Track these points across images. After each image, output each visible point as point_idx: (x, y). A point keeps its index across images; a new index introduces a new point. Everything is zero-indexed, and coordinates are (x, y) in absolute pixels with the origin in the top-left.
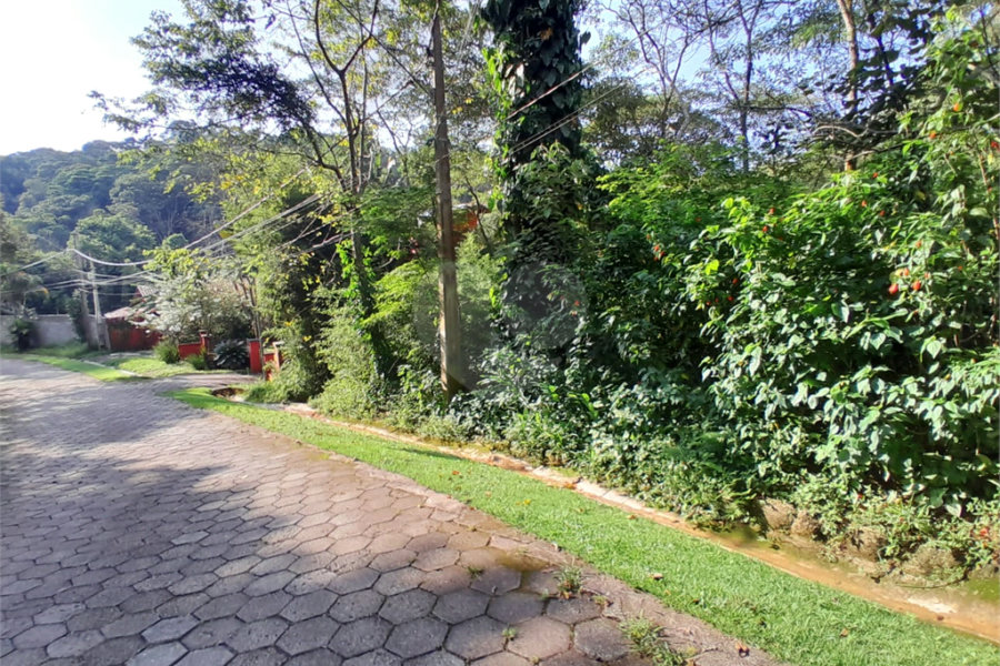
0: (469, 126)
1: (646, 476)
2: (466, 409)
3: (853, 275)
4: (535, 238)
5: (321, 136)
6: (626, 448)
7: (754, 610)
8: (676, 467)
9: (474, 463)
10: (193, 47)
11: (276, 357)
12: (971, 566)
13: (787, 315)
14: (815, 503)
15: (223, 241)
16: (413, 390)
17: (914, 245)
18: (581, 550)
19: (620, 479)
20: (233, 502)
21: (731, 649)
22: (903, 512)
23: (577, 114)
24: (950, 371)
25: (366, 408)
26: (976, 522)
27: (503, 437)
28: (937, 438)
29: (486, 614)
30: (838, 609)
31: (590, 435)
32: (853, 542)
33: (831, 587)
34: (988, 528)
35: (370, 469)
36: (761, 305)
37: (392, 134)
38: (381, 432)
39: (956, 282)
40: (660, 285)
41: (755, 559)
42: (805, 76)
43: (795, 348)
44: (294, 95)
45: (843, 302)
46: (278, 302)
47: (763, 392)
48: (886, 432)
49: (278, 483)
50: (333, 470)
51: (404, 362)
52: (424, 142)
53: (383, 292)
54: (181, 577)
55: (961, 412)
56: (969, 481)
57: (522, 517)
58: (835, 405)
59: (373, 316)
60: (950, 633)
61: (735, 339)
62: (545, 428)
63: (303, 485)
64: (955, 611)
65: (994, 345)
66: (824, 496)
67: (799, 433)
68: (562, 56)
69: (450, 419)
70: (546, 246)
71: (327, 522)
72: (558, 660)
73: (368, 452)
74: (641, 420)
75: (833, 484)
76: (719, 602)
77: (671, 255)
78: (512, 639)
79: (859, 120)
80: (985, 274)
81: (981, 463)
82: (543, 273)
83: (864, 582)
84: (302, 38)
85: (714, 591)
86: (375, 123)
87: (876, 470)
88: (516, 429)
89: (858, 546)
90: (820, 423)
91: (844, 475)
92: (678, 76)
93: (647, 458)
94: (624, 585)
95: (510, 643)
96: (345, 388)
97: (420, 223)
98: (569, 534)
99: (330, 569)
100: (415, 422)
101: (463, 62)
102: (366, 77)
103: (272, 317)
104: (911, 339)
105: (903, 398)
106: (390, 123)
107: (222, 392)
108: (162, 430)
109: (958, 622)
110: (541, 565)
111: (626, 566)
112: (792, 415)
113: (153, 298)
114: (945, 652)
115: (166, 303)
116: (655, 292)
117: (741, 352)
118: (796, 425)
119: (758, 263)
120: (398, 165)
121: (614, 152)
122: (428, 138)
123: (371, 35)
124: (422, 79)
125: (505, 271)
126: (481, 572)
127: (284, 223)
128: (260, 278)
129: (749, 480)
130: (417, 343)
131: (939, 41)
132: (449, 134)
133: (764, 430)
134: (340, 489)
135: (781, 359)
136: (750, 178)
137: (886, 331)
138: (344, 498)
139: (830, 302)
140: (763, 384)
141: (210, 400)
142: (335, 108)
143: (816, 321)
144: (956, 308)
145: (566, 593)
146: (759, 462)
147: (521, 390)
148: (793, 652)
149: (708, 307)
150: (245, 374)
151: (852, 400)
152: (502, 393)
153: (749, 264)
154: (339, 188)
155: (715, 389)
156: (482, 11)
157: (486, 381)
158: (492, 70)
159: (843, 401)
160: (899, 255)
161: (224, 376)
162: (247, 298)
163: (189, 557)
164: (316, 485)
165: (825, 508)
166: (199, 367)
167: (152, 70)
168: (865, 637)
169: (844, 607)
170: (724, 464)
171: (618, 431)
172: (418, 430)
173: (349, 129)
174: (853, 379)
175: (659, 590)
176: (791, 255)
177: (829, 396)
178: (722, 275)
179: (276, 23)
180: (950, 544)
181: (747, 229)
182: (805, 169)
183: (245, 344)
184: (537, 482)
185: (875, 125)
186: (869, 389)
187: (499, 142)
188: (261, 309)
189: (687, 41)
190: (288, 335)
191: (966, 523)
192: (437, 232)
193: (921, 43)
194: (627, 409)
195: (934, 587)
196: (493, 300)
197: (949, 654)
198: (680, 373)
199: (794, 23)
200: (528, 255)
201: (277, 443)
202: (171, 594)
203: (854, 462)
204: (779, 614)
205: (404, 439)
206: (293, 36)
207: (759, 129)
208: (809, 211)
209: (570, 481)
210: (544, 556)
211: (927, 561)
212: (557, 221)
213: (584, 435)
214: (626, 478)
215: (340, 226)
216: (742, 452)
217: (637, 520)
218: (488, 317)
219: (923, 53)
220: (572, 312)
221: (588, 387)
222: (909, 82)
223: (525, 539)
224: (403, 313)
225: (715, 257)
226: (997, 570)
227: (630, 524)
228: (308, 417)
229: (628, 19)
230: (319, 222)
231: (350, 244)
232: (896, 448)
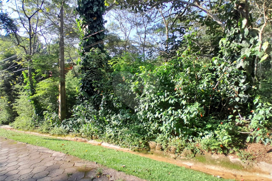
0: (71, 39)
1: (121, 139)
2: (67, 124)
3: (167, 86)
4: (90, 73)
5: (20, 37)
6: (115, 132)
7: (148, 171)
8: (128, 136)
9: (69, 141)
12: (196, 153)
13: (154, 95)
14: (161, 141)
17: (179, 79)
18: (103, 162)
19: (114, 141)
22: (180, 141)
23: (103, 41)
24: (187, 108)
25: (31, 126)
26: (195, 143)
27: (79, 132)
28: (185, 123)
30: (167, 167)
31: (106, 129)
33: (165, 162)
34: (198, 144)
35: (32, 146)
36: (148, 93)
37: (45, 39)
38: (36, 133)
39: (188, 88)
40: (124, 88)
41: (148, 157)
43: (155, 103)
45: (165, 92)
47: (149, 115)
48: (175, 122)
50: (18, 147)
51: (46, 110)
53: (39, 87)
55: (190, 117)
56: (193, 133)
57: (85, 155)
58: (164, 117)
59: (35, 95)
60: (193, 170)
61: (142, 101)
62: (92, 128)
63: (7, 153)
64: (193, 165)
65: (196, 102)
66: (162, 139)
67: (157, 124)
68: (99, 25)
69: (62, 127)
70: (94, 76)
71: (17, 165)
73: (32, 140)
74: (119, 124)
75: (164, 136)
76: (140, 170)
77: (127, 80)
79: (168, 52)
80: (194, 86)
81: (195, 129)
82: (93, 83)
83: (172, 160)
85: (138, 168)
86: (40, 35)
87: (173, 132)
88: (83, 129)
89: (170, 151)
90: (161, 121)
91: (167, 134)
92: (129, 36)
93: (121, 134)
94: (115, 170)
97: (53, 66)
98: (99, 158)
99: (19, 180)
100: (49, 129)
101: (70, 21)
102: (38, 20)
104: (179, 101)
105: (178, 114)
109: (194, 168)
110: (91, 169)
112: (155, 120)
114: (193, 175)
117: (144, 105)
118: (156, 122)
119: (147, 83)
120: (46, 48)
121: (113, 53)
122: (57, 41)
123: (40, 9)
124: (56, 24)
125: (81, 82)
126: (71, 174)
127: (3, 63)
129: (146, 137)
130: (51, 104)
131: (187, 34)
132: (64, 41)
133: (149, 124)
134: (21, 153)
135: (152, 106)
136: (145, 63)
137: (174, 99)
138: (23, 156)
139: (162, 92)
140: (149, 112)
142: (26, 28)
143: (160, 97)
144: (188, 94)
145: (98, 176)
146: (148, 132)
147: (85, 117)
149: (136, 93)
151: (167, 115)
152: (79, 119)
153: (145, 83)
154: (25, 53)
155: (138, 114)
156: (76, 8)
157: (74, 115)
158: (79, 25)
159: (166, 115)
160: (176, 82)
164: (12, 153)
165: (163, 142)
168: (174, 174)
169: (169, 167)
170: (140, 134)
171: (113, 127)
172: (50, 132)
173: (30, 35)
174: (168, 110)
175: (124, 170)
176: (154, 81)
177: (163, 115)
178: (139, 85)
180: (190, 148)
181: (145, 74)
184: (90, 144)
185: (171, 53)
186: (171, 113)
187: (80, 46)
189: (132, 27)
190: (2, 101)
191: (193, 143)
192: (59, 69)
193: (182, 35)
194: (116, 121)
195: (188, 159)
196: (77, 91)
197: (194, 176)
198: (129, 110)
199: (156, 28)
200: (89, 78)
203: (168, 130)
204: (154, 171)
205: (45, 135)
206: (15, 5)
207: (147, 51)
208: (158, 71)
209: (100, 143)
210: (92, 166)
211: (186, 153)
212: (97, 69)
213: (104, 129)
214: (116, 140)
215: (24, 65)
216: (144, 130)
217: (118, 151)
218: (76, 96)
219: (182, 37)
220: (101, 94)
221: (105, 115)
222: (179, 44)
223: (86, 162)
224: (46, 94)
225: (138, 81)
226: (202, 154)
227: (116, 153)
228: (9, 130)
229: (117, 19)
230: (16, 64)
231: (27, 71)
232: (177, 126)
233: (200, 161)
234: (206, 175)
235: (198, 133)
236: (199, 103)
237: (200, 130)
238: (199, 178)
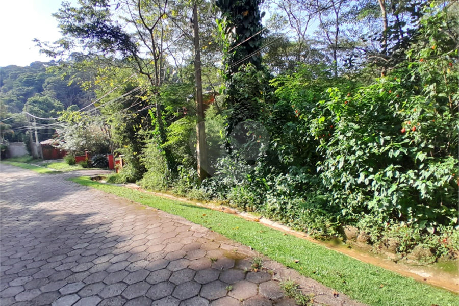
0: (210, 55)
1: (291, 216)
2: (209, 185)
3: (385, 124)
4: (241, 107)
5: (142, 59)
6: (282, 203)
7: (341, 276)
8: (305, 212)
9: (213, 210)
10: (81, 18)
11: (121, 162)
12: (439, 256)
13: (355, 142)
14: (367, 227)
15: (96, 108)
16: (185, 177)
17: (412, 110)
18: (262, 249)
19: (280, 217)
20: (101, 229)
21: (330, 294)
22: (408, 231)
23: (260, 50)
24: (428, 167)
25: (163, 185)
26: (441, 236)
27: (226, 198)
28: (423, 198)
29: (218, 279)
30: (379, 275)
31: (266, 197)
32: (385, 245)
33: (375, 265)
34: (447, 239)
35: (165, 214)
36: (344, 138)
37: (175, 59)
38: (170, 196)
39: (432, 127)
40: (298, 129)
41: (341, 253)
42: (363, 34)
43: (359, 157)
44: (129, 40)
45: (381, 136)
46: (122, 137)
47: (344, 177)
48: (400, 194)
49: (122, 220)
50: (147, 214)
51: (181, 164)
52: (189, 62)
53: (171, 132)
54: (77, 264)
55: (434, 186)
56: (437, 217)
57: (235, 235)
58: (377, 183)
59: (166, 143)
60: (430, 286)
61: (332, 153)
62: (245, 194)
63: (133, 221)
64: (432, 276)
65: (449, 156)
66: (371, 224)
67: (360, 195)
68: (252, 24)
69: (202, 190)
70: (245, 111)
71: (145, 238)
72: (252, 300)
73: (164, 205)
74: (289, 190)
75: (376, 219)
76: (325, 273)
77: (303, 115)
78: (231, 291)
79: (388, 54)
80: (445, 123)
81: (443, 209)
82: (245, 123)
83: (390, 263)
84: (132, 14)
85: (322, 268)
86: (167, 54)
87: (395, 212)
88: (232, 195)
89: (387, 247)
90: (370, 191)
91: (381, 215)
92: (306, 33)
93: (292, 207)
94: (282, 265)
95: (230, 292)
96: (153, 176)
97: (188, 100)
98: (256, 242)
99: (146, 260)
100: (186, 191)
101: (207, 25)
102: (162, 32)
103: (119, 143)
104: (411, 153)
105: (407, 180)
106: (174, 54)
107: (95, 178)
108: (68, 196)
109: (433, 281)
110: (244, 256)
111: (282, 257)
112: (357, 187)
113: (63, 135)
114: (428, 295)
115: (69, 137)
116: (295, 132)
117: (334, 159)
118: (359, 192)
119: (343, 119)
120: (177, 73)
121: (277, 68)
122: (191, 60)
123: (164, 12)
124: (188, 33)
125: (227, 122)
126: (216, 260)
127: (124, 100)
128: (113, 125)
129: (338, 217)
130: (187, 155)
131: (426, 17)
132: (201, 59)
133: (345, 194)
134: (151, 223)
135: (353, 162)
136: (338, 81)
137: (400, 149)
138: (153, 226)
139: (375, 136)
140: (344, 173)
141: (90, 182)
142: (148, 46)
143: (368, 145)
144: (432, 139)
145: (255, 269)
146: (343, 209)
147: (234, 177)
148: (358, 295)
149: (320, 139)
150: (106, 170)
151: (384, 180)
152: (226, 178)
153: (338, 119)
154: (150, 83)
155: (323, 176)
156: (216, 2)
157: (218, 173)
158: (221, 29)
159: (381, 181)
160: (406, 115)
161: (97, 171)
162: (107, 134)
163: (80, 255)
164: (139, 221)
165: (372, 229)
166: (85, 167)
167: (62, 28)
168: (391, 288)
169: (381, 274)
170: (327, 210)
171: (279, 195)
172: (187, 195)
173: (155, 56)
174: (385, 171)
175: (297, 268)
176: (357, 115)
177: (374, 179)
178: (326, 124)
179: (120, 7)
180: (429, 245)
181: (338, 102)
182: (363, 76)
183: (106, 156)
184: (242, 219)
185: (395, 56)
186: (392, 175)
187: (224, 63)
188: (114, 140)
189: (310, 16)
190: (126, 152)
191: (436, 236)
192: (195, 104)
193: (416, 18)
194: (283, 185)
195: (422, 265)
196: (222, 135)
197: (430, 296)
198: (307, 168)
199: (358, 9)
200: (238, 115)
201: (122, 201)
202: (72, 272)
203: (385, 208)
204: (351, 278)
205: (180, 199)
206: (128, 13)
207: (342, 58)
208: (365, 95)
209: (257, 218)
210: (245, 252)
211: (419, 254)
212: (251, 99)
213: (263, 197)
214: (282, 217)
215: (150, 101)
216: (335, 204)
217: (287, 236)
218: (219, 143)
219: (417, 23)
220: (258, 141)
221: (265, 175)
222: (410, 36)
223: (236, 245)
224: (180, 141)
225: (323, 115)
226: (451, 257)
227: (284, 238)
228: (136, 190)
229: (283, 7)
230: (140, 99)
231: (155, 109)
232: (405, 202)
233: (446, 270)
234: (451, 295)
235: (448, 217)
236: (455, 158)
237: (454, 212)
238: (439, 301)
